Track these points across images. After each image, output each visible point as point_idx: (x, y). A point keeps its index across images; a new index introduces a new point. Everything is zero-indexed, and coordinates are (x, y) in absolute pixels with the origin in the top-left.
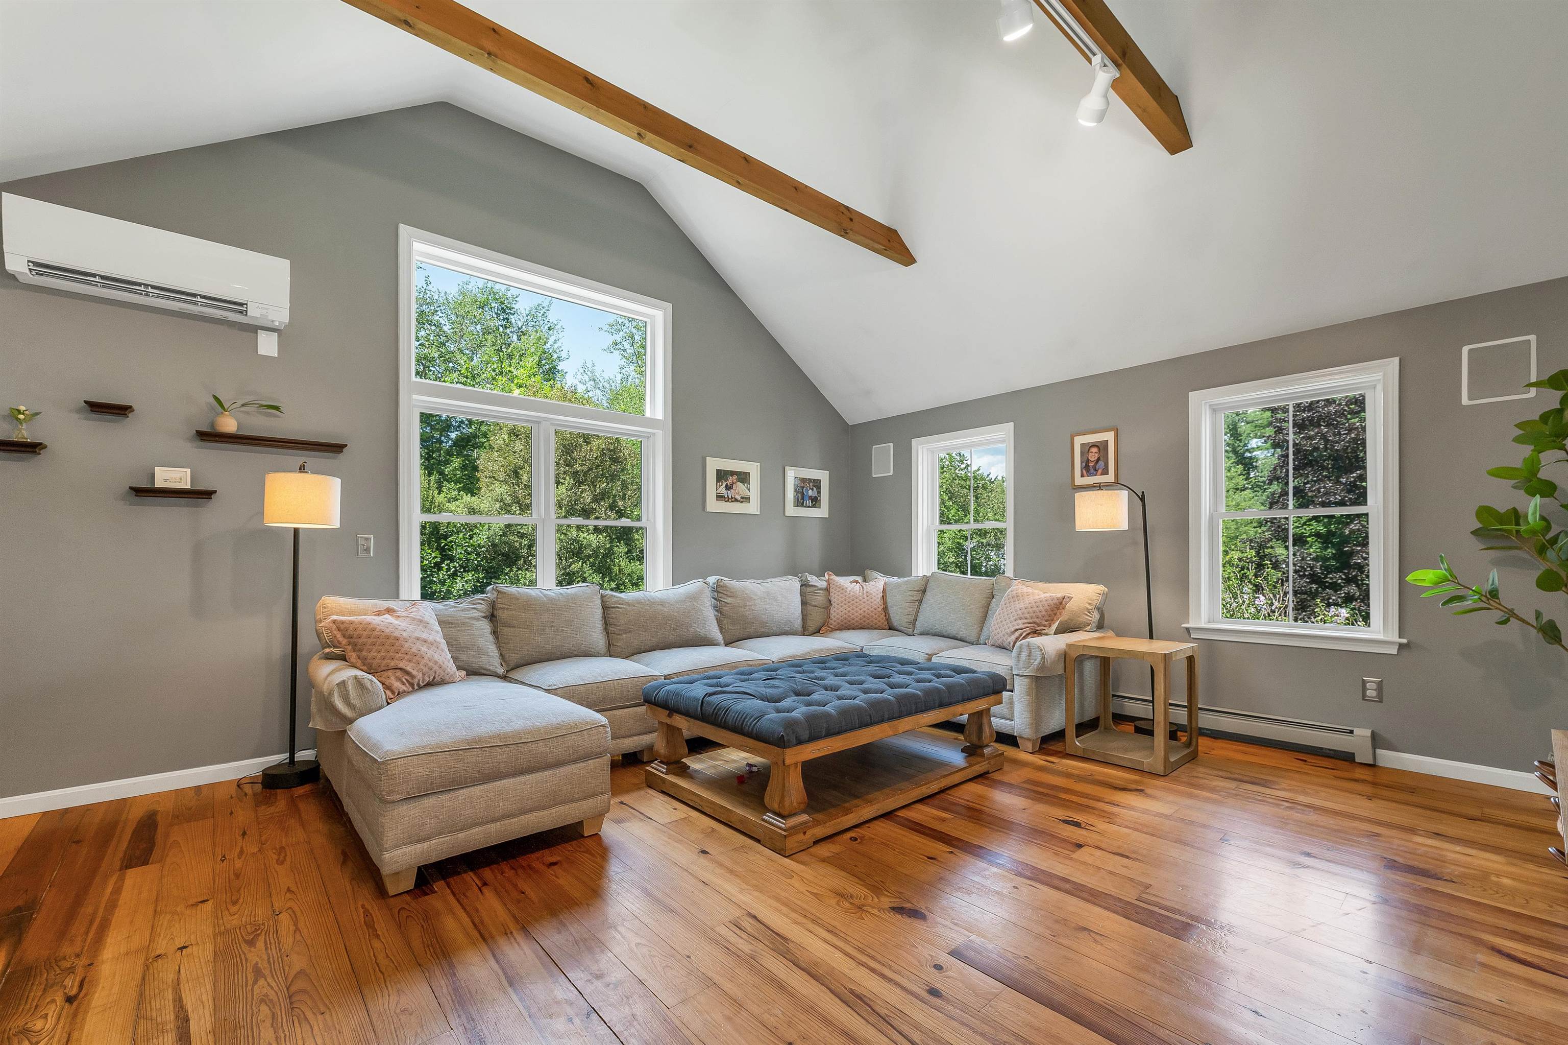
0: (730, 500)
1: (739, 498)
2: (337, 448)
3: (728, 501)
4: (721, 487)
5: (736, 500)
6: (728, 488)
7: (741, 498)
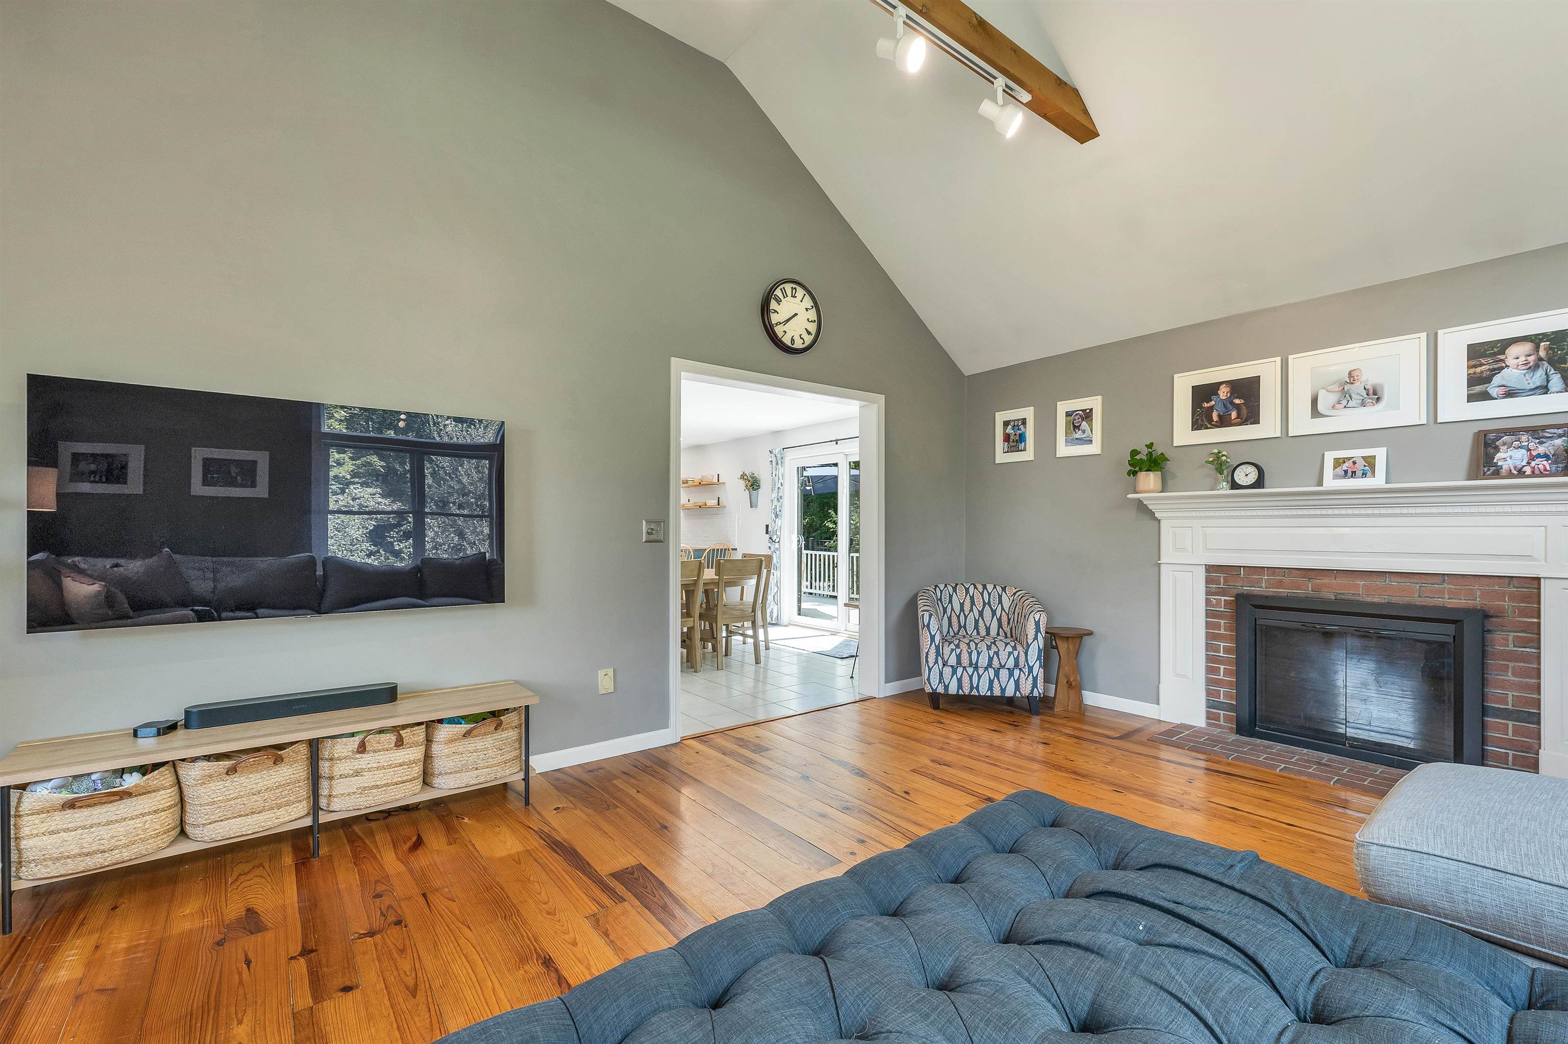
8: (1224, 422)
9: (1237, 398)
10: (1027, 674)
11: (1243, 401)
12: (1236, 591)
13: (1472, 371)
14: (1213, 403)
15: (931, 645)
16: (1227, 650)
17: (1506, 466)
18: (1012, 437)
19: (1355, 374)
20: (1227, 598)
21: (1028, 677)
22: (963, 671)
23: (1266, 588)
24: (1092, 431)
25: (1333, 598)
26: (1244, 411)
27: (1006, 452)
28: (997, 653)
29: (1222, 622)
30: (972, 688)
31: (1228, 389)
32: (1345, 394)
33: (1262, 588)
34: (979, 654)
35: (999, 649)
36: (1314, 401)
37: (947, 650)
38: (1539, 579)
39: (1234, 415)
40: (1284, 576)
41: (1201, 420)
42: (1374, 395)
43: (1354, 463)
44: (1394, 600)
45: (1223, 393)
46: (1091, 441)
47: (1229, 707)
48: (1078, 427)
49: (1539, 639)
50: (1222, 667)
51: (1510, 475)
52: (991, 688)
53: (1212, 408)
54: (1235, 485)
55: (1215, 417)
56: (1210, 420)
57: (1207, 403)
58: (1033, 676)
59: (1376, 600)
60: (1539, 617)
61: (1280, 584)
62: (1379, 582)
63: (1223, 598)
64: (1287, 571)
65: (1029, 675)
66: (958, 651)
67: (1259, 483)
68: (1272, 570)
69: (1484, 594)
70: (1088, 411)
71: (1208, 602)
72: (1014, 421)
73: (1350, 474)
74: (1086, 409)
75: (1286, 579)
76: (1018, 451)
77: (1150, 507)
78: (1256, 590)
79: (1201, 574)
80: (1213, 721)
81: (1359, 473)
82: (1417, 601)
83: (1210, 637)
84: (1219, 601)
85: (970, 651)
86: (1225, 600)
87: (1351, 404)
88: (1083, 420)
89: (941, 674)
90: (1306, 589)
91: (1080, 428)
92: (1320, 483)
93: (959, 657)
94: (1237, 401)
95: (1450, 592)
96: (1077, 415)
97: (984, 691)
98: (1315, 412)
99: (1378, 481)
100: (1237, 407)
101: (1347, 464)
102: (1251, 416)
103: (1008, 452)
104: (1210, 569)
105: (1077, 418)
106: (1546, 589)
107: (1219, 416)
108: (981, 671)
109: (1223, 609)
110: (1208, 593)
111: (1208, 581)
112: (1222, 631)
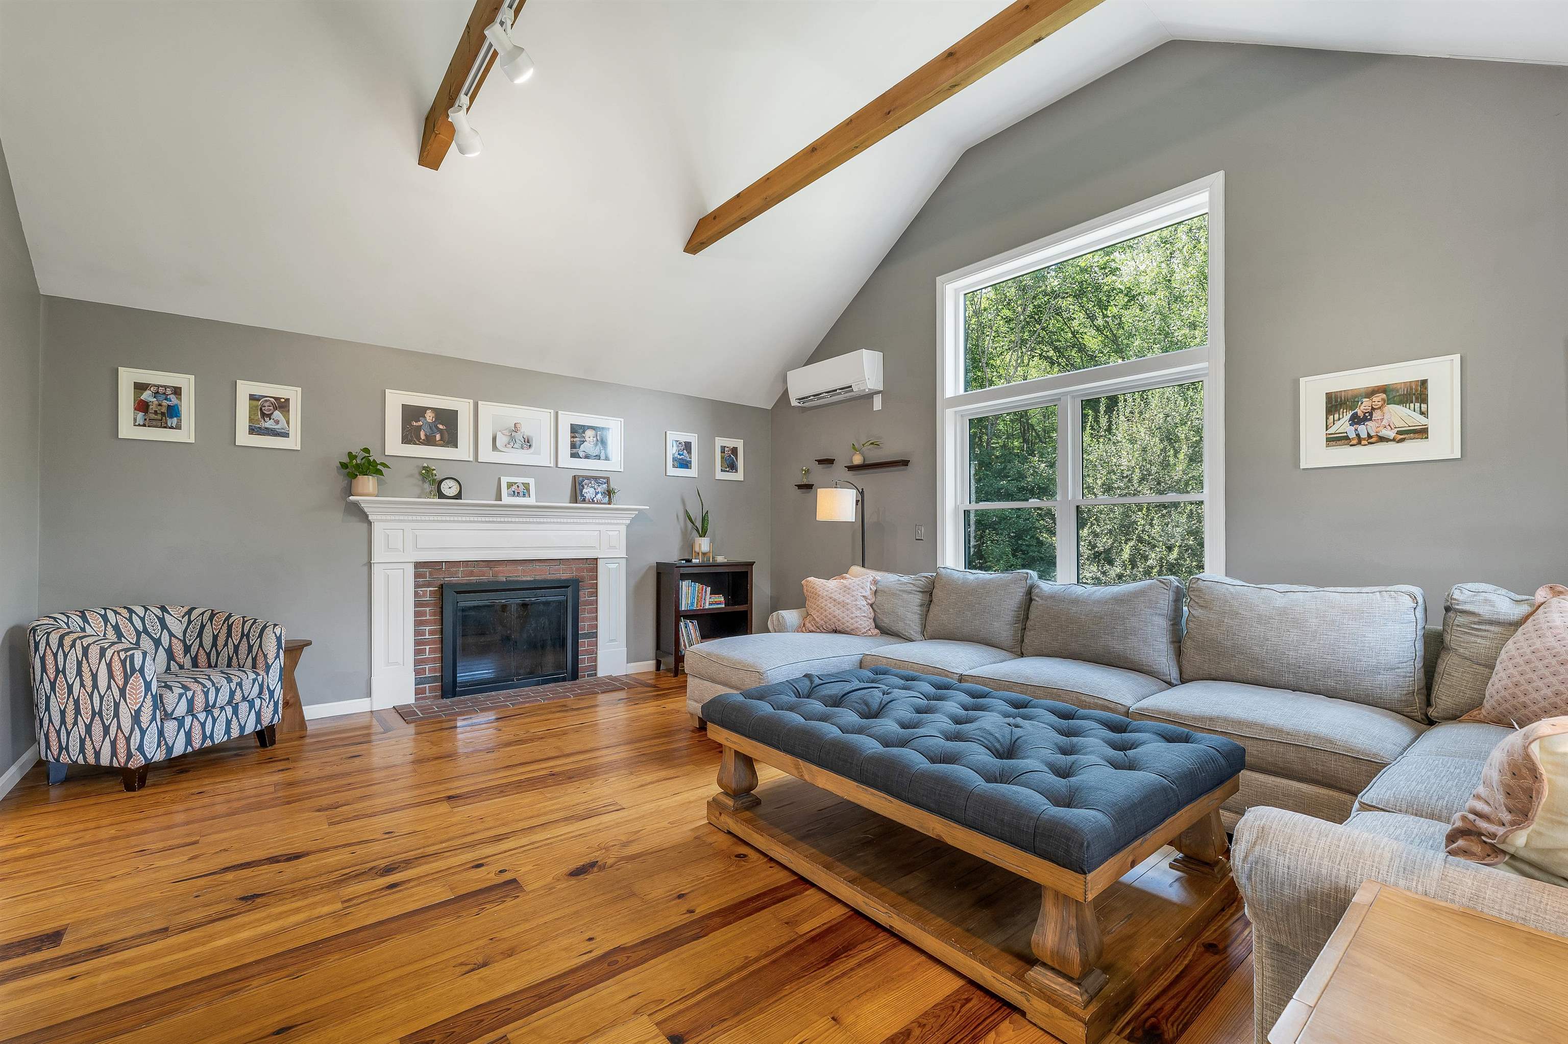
0: (1363, 442)
1: (1391, 434)
2: (905, 463)
3: (1359, 443)
4: (1342, 421)
5: (1382, 439)
6: (1356, 420)
7: (1399, 433)
8: (429, 441)
9: (440, 424)
10: (267, 701)
11: (445, 428)
12: (439, 582)
13: (572, 439)
14: (421, 423)
15: (145, 697)
16: (431, 633)
17: (588, 496)
18: (153, 408)
19: (518, 426)
20: (432, 589)
21: (269, 703)
22: (193, 720)
23: (462, 577)
24: (288, 423)
25: (505, 580)
26: (446, 435)
27: (139, 425)
28: (240, 685)
29: (428, 609)
30: (204, 738)
31: (433, 415)
32: (512, 439)
33: (459, 577)
34: (217, 690)
35: (241, 680)
36: (494, 439)
37: (170, 699)
38: (596, 559)
39: (438, 437)
40: (474, 567)
41: (410, 436)
42: (528, 443)
43: (518, 487)
44: (538, 578)
45: (430, 416)
46: (286, 435)
47: (434, 679)
48: (269, 416)
49: (597, 591)
50: (427, 647)
51: (589, 502)
52: (228, 731)
53: (420, 428)
54: (441, 495)
55: (423, 436)
56: (419, 438)
57: (416, 422)
58: (274, 700)
59: (529, 579)
60: (597, 580)
61: (471, 574)
62: (530, 567)
63: (429, 589)
64: (476, 563)
65: (270, 701)
66: (189, 694)
67: (458, 496)
68: (466, 563)
69: (577, 569)
70: (283, 400)
71: (416, 594)
72: (158, 386)
73: (516, 494)
74: (281, 398)
75: (475, 570)
76: (165, 427)
77: (366, 510)
78: (454, 580)
79: (410, 570)
80: (420, 696)
81: (521, 494)
82: (549, 577)
83: (418, 623)
84: (425, 592)
85: (205, 690)
86: (430, 591)
87: (515, 446)
88: (275, 408)
89: (161, 733)
90: (487, 576)
91: (272, 417)
92: (499, 498)
93: (191, 703)
94: (441, 427)
95: (563, 570)
96: (266, 401)
97: (220, 737)
98: (495, 447)
99: (531, 501)
100: (440, 431)
101: (514, 487)
102: (451, 440)
103: (144, 425)
104: (418, 565)
105: (266, 404)
106: (600, 563)
107: (426, 435)
108: (216, 712)
109: (428, 599)
110: (417, 586)
111: (417, 575)
112: (428, 617)
